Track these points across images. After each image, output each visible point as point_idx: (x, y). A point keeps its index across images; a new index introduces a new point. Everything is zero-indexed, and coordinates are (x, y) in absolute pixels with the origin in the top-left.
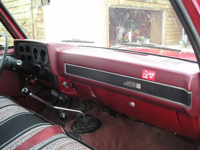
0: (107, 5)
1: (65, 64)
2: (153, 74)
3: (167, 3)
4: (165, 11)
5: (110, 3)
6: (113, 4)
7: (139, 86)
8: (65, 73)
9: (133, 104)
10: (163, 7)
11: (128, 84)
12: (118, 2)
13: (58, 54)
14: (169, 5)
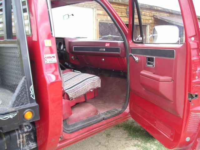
0: (97, 20)
1: (74, 47)
2: (109, 44)
3: (150, 19)
4: (149, 25)
5: (100, 18)
6: (103, 19)
7: (104, 50)
8: (74, 51)
9: (103, 59)
10: (147, 22)
11: (101, 50)
12: (107, 18)
13: (70, 43)
14: (152, 20)
